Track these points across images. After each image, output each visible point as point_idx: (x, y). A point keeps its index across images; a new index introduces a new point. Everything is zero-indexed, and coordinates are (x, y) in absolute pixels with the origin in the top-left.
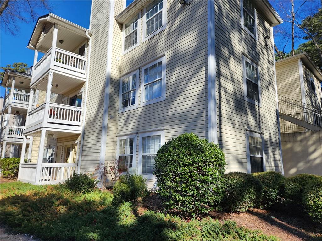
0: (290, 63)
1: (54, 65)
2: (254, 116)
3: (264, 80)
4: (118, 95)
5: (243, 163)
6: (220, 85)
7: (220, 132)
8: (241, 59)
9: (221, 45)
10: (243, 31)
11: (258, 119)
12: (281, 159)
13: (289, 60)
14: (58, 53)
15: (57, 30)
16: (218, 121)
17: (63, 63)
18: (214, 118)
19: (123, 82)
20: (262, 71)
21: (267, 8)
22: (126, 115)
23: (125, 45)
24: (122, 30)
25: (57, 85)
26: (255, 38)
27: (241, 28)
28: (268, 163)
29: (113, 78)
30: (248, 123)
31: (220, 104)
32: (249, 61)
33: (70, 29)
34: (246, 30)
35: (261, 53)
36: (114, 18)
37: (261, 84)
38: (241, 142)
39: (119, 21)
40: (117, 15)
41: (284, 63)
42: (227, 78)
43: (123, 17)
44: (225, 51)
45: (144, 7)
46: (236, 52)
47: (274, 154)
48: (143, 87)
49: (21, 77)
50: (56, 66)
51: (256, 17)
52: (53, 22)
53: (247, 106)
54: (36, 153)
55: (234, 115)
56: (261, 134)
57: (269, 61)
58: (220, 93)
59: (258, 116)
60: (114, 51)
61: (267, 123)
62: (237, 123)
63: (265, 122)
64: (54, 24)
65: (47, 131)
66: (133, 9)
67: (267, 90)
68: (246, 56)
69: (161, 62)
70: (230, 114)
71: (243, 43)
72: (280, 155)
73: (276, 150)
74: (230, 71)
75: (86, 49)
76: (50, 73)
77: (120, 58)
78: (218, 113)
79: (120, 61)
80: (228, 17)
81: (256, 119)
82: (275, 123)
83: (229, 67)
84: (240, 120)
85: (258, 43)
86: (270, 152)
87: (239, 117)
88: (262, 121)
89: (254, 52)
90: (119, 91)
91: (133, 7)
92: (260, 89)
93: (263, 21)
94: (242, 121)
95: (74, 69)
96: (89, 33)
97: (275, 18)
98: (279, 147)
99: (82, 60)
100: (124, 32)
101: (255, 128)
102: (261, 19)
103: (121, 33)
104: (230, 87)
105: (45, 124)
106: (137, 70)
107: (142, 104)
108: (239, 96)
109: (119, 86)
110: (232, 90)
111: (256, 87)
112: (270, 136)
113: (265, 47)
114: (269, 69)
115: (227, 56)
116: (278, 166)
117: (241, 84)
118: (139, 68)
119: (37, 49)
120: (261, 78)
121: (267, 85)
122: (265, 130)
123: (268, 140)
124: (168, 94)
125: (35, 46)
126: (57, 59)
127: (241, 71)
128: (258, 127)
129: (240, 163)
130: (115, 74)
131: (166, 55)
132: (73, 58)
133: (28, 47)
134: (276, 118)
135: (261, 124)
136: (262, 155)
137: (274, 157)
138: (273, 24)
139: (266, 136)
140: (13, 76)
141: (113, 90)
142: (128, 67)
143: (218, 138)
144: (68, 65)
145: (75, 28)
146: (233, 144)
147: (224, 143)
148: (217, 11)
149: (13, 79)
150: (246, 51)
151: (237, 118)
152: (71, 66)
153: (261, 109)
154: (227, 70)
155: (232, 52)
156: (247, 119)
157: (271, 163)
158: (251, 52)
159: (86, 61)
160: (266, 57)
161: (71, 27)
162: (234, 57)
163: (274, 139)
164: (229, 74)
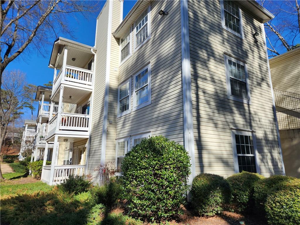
0: (293, 56)
1: (65, 80)
2: (243, 114)
3: (254, 77)
4: (117, 102)
5: (229, 163)
6: (197, 87)
7: (199, 133)
8: (223, 59)
9: (198, 48)
10: (225, 32)
11: (248, 117)
12: (281, 157)
13: (291, 53)
14: (68, 69)
15: (67, 50)
16: (195, 122)
17: (72, 77)
18: (191, 119)
19: (120, 90)
20: (251, 68)
21: (252, 6)
22: (123, 119)
23: (121, 57)
24: (119, 44)
25: (70, 97)
26: (242, 37)
27: (223, 29)
28: (264, 162)
29: (112, 87)
30: (234, 121)
31: (198, 105)
32: (233, 60)
33: (78, 49)
34: (229, 30)
35: (250, 50)
36: (112, 34)
37: (250, 81)
38: (227, 141)
39: (116, 36)
40: (114, 31)
41: (287, 57)
42: (206, 79)
43: (119, 32)
44: (203, 54)
45: (134, 22)
46: (216, 53)
47: (271, 153)
48: (134, 93)
49: (49, 91)
50: (67, 81)
51: (241, 16)
52: (64, 44)
53: (233, 105)
54: (62, 155)
55: (217, 115)
56: (252, 132)
57: (260, 58)
58: (197, 95)
59: (247, 114)
60: (111, 63)
61: (260, 120)
62: (219, 122)
63: (257, 119)
64: (65, 46)
65: (59, 137)
66: (125, 24)
67: (259, 87)
68: (230, 56)
69: (147, 69)
70: (211, 114)
71: (226, 43)
72: (280, 153)
73: (273, 148)
74: (209, 72)
75: (92, 63)
76: (61, 87)
77: (118, 69)
78: (195, 114)
79: (118, 71)
80: (205, 21)
81: (245, 117)
82: (272, 120)
83: (208, 69)
84: (223, 119)
85: (245, 41)
86: (266, 150)
87: (222, 116)
88: (253, 119)
89: (239, 50)
90: (117, 98)
91: (126, 22)
92: (249, 87)
93: (250, 19)
94: (226, 120)
95: (83, 82)
96: (93, 50)
97: (264, 14)
98: (278, 144)
99: (89, 73)
100: (121, 45)
101: (244, 126)
102: (248, 17)
103: (118, 46)
104: (210, 88)
105: (57, 131)
106: (130, 78)
107: (134, 109)
108: (222, 96)
109: (117, 93)
110: (213, 90)
111: (243, 85)
112: (266, 134)
113: (255, 44)
114: (261, 66)
115: (206, 58)
116: (278, 165)
117: (224, 84)
118: (132, 76)
119: (56, 68)
120: (251, 76)
121: (259, 82)
122: (257, 128)
123: (262, 138)
124: (153, 98)
125: (54, 65)
126: (67, 74)
127: (223, 71)
128: (248, 125)
129: (225, 163)
130: (114, 84)
131: (151, 63)
132: (81, 72)
133: (49, 67)
134: (272, 114)
135: (252, 122)
136: (254, 153)
137: (272, 156)
138: (263, 20)
139: (260, 134)
140: (43, 91)
141: (112, 98)
142: (124, 76)
143: (196, 139)
144: (77, 79)
145: (82, 47)
146: (216, 144)
147: (203, 143)
148: (192, 17)
149: (43, 94)
150: (230, 51)
151: (220, 118)
152: (80, 79)
153: (251, 106)
154: (207, 71)
155: (211, 54)
156: (233, 118)
157: (267, 162)
158: (236, 51)
159: (93, 75)
160: (256, 54)
161: (78, 46)
162: (215, 59)
163: (270, 137)
164: (208, 75)
